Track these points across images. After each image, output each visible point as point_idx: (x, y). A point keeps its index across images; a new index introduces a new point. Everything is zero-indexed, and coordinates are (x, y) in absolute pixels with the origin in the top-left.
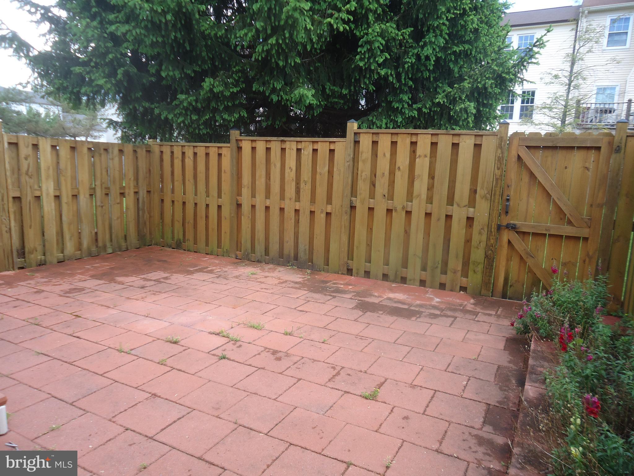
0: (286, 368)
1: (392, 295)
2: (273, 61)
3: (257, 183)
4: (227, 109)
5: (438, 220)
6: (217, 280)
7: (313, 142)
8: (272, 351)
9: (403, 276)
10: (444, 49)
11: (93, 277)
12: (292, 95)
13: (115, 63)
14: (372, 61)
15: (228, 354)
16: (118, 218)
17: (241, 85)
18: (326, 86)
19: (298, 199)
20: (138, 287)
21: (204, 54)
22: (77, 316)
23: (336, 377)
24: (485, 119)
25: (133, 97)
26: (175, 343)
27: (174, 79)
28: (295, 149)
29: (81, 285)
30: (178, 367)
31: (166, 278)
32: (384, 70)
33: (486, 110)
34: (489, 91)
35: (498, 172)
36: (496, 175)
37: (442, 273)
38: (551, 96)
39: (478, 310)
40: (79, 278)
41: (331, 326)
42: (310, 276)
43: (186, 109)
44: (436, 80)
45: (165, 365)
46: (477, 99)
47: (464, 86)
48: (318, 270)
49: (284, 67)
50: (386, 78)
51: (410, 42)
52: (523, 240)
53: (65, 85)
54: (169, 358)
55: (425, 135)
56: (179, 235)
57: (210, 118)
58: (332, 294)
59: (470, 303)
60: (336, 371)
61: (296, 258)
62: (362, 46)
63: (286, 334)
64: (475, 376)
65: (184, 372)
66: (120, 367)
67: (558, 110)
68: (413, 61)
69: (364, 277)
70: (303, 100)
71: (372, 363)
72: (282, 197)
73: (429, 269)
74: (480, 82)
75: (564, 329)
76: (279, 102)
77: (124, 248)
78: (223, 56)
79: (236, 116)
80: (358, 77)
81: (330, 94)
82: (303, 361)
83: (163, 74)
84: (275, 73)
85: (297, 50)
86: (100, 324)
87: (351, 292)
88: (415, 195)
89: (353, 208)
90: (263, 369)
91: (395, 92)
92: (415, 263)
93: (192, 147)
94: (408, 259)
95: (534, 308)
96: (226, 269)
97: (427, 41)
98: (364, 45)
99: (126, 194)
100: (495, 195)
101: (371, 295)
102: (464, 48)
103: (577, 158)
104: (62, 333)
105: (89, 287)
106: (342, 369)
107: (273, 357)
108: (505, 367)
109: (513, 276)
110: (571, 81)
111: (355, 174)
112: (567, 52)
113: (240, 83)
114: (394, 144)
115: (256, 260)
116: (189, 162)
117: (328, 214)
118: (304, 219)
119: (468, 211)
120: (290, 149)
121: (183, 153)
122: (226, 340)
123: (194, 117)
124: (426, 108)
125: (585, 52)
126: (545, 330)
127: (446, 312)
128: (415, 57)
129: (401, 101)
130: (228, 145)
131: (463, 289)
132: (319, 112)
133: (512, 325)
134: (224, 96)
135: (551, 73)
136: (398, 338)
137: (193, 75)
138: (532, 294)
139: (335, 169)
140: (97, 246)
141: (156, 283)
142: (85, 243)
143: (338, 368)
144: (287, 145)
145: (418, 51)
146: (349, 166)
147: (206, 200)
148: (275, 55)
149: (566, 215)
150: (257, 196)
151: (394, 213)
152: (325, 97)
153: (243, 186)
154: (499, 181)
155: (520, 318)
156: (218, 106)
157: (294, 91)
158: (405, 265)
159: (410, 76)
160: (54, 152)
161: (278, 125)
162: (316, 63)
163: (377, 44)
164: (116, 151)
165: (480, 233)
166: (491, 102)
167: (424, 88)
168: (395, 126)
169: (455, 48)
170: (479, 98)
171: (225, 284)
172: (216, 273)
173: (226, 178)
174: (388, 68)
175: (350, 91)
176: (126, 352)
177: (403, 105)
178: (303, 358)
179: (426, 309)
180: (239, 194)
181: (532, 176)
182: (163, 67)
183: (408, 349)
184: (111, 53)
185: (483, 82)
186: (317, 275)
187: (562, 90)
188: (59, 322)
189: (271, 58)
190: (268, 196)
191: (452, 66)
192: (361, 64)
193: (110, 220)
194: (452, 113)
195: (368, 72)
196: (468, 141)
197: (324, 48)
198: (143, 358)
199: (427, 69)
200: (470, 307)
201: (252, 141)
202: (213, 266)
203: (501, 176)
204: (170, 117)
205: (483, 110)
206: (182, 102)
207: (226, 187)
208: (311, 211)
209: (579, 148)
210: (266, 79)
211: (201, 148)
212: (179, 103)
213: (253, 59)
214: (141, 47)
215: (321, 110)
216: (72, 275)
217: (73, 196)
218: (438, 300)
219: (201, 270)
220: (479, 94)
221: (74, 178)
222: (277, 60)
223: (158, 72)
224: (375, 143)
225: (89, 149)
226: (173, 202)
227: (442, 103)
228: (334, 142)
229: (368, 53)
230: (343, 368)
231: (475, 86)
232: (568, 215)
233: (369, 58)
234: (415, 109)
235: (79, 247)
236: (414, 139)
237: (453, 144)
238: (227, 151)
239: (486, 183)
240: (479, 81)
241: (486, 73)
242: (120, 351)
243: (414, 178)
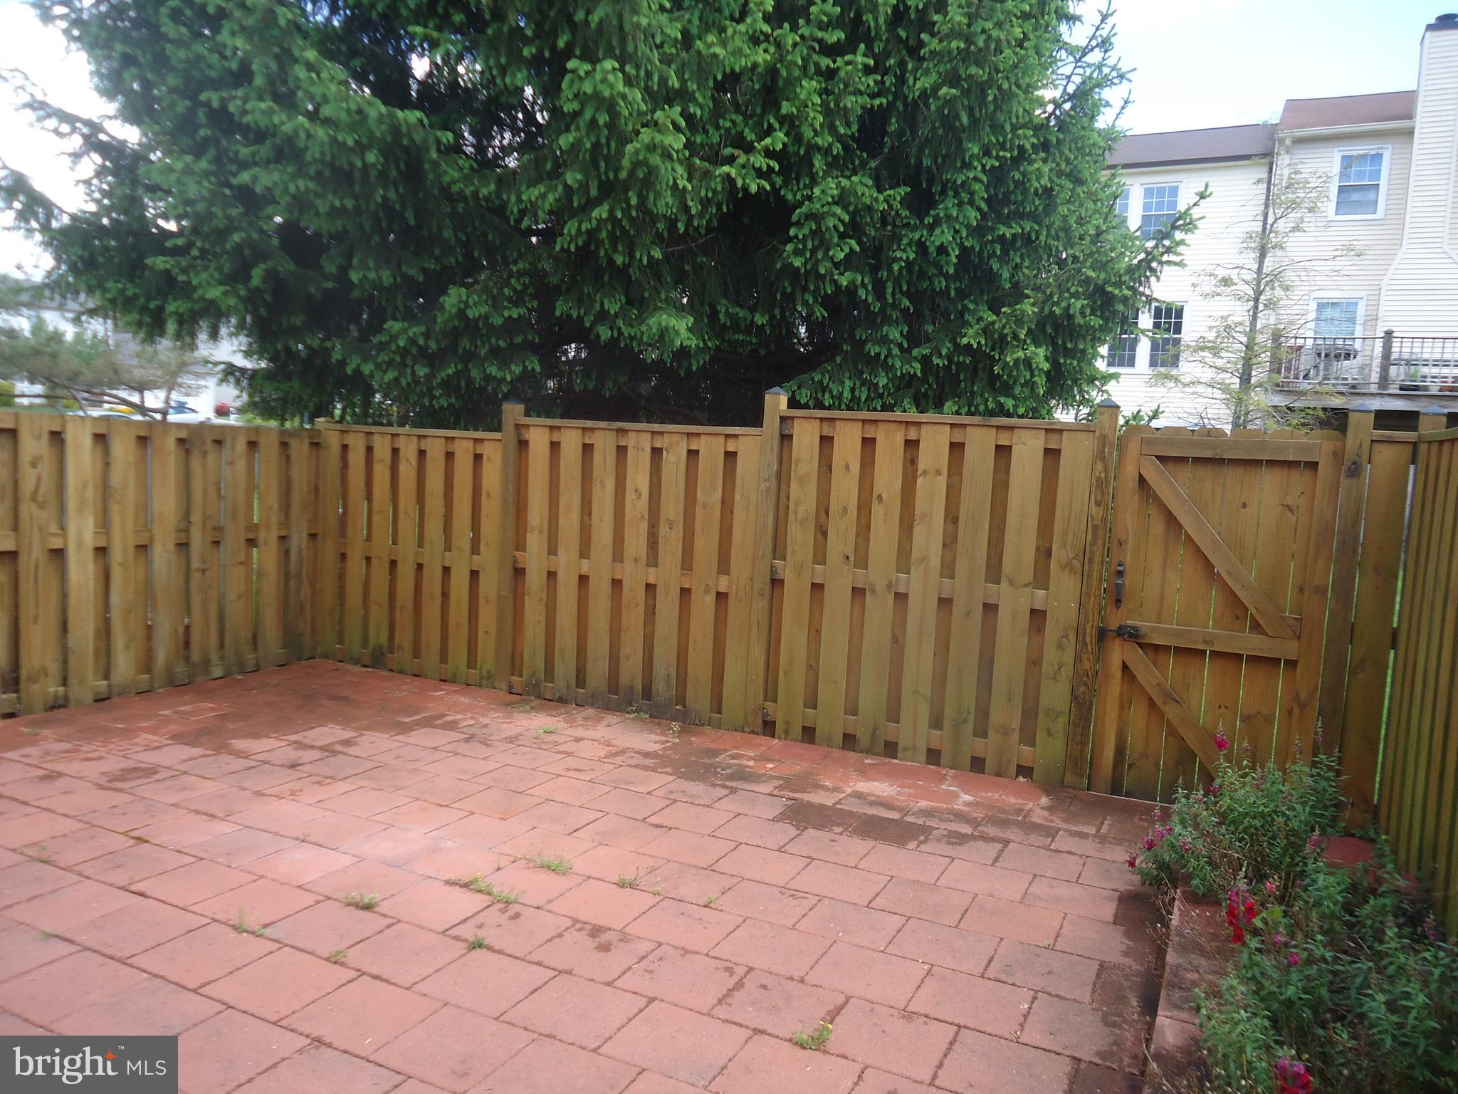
0: (622, 970)
1: (863, 786)
2: (602, 254)
3: (561, 522)
4: (495, 353)
5: (968, 614)
6: (464, 748)
7: (689, 435)
8: (589, 927)
9: (890, 739)
10: (978, 231)
11: (179, 738)
12: (644, 328)
13: (247, 252)
14: (820, 255)
15: (488, 936)
16: (239, 597)
17: (530, 301)
18: (718, 307)
19: (653, 560)
20: (282, 766)
21: (448, 234)
22: (139, 840)
23: (736, 993)
24: (1069, 382)
25: (285, 325)
26: (368, 907)
27: (378, 286)
28: (648, 450)
29: (150, 758)
30: (374, 971)
31: (347, 743)
32: (846, 274)
33: (1071, 364)
34: (1077, 322)
35: (1097, 512)
36: (1093, 519)
37: (975, 735)
38: (1218, 323)
39: (1057, 823)
40: (146, 742)
41: (724, 865)
42: (678, 737)
43: (404, 353)
44: (962, 294)
45: (342, 964)
46: (1052, 338)
47: (1023, 311)
48: (697, 722)
49: (626, 267)
50: (851, 290)
51: (903, 215)
52: (1155, 664)
53: (130, 293)
54: (353, 945)
55: (937, 427)
56: (378, 635)
57: (457, 373)
58: (728, 783)
59: (1038, 807)
60: (735, 979)
61: (647, 693)
62: (799, 224)
63: (621, 885)
64: (1049, 990)
65: (386, 981)
66: (238, 969)
67: (1233, 353)
68: (911, 258)
69: (803, 741)
70: (667, 339)
71: (816, 957)
72: (618, 557)
73: (947, 724)
74: (1057, 303)
75: (1237, 894)
76: (614, 341)
77: (250, 665)
78: (490, 237)
79: (517, 369)
80: (789, 290)
81: (729, 324)
82: (658, 953)
83: (355, 277)
84: (606, 278)
85: (654, 231)
86: (193, 859)
87: (772, 778)
88: (915, 556)
89: (777, 583)
90: (570, 972)
91: (874, 320)
92: (916, 711)
93: (415, 439)
94: (899, 704)
95: (1178, 829)
96: (486, 721)
97: (942, 215)
98: (802, 221)
99: (261, 540)
100: (1091, 561)
101: (818, 786)
102: (1023, 230)
103: (1267, 486)
104: (103, 883)
105: (167, 764)
106: (747, 973)
107: (591, 944)
108: (1116, 967)
109: (1135, 744)
110: (1258, 293)
111: (782, 507)
112: (1249, 230)
113: (526, 299)
114: (868, 443)
115: (556, 697)
116: (407, 471)
117: (721, 597)
118: (667, 606)
119: (1032, 598)
120: (637, 448)
121: (395, 451)
122: (485, 900)
123: (422, 371)
124: (940, 356)
125: (1287, 230)
126: (1204, 879)
127: (986, 830)
128: (914, 249)
129: (885, 340)
130: (497, 435)
131: (1024, 771)
132: (702, 362)
133: (1132, 864)
134: (490, 326)
135: (1216, 272)
136: (877, 895)
137: (421, 279)
138: (1176, 792)
139: (737, 496)
140: (187, 659)
141: (326, 754)
142: (161, 656)
143: (740, 971)
144: (630, 441)
145: (922, 235)
146: (768, 491)
147: (443, 558)
148: (606, 242)
149: (1247, 609)
150: (561, 551)
151: (869, 598)
152: (717, 329)
153: (529, 529)
154: (1101, 532)
155: (1149, 849)
156: (476, 347)
157: (647, 318)
158: (894, 715)
159: (905, 288)
160: (99, 450)
161: (610, 390)
162: (696, 255)
163: (831, 222)
164: (241, 445)
165: (1060, 646)
166: (1081, 347)
167: (936, 313)
168: (872, 395)
169: (1002, 230)
170: (1056, 336)
171: (485, 759)
172: (464, 730)
173: (491, 508)
174: (857, 270)
175: (772, 318)
176: (253, 933)
177: (890, 350)
178: (660, 944)
179: (941, 820)
180: (520, 545)
181: (1171, 519)
182: (355, 261)
183: (898, 921)
184: (239, 229)
185: (1064, 304)
186: (694, 734)
187: (1239, 312)
188: (99, 853)
189: (597, 248)
190: (584, 552)
191: (995, 266)
192: (797, 262)
193: (222, 597)
194: (996, 369)
195: (812, 278)
196: (1030, 442)
197: (716, 224)
198: (293, 947)
199: (941, 273)
200: (1039, 816)
201: (552, 428)
202: (458, 713)
203: (1104, 519)
204: (367, 369)
205: (1065, 362)
206: (394, 338)
207: (490, 529)
208: (682, 589)
209: (1271, 463)
210: (586, 292)
211: (435, 440)
212: (388, 338)
213: (558, 248)
214: (305, 217)
215: (707, 358)
216: (129, 733)
217: (138, 547)
218: (968, 798)
219: (428, 723)
220: (1057, 327)
221: (144, 507)
222: (610, 252)
223: (344, 270)
224: (826, 441)
225: (181, 441)
226: (368, 559)
227: (975, 346)
228: (736, 436)
229: (813, 240)
230: (751, 969)
231: (1046, 311)
232: (1252, 610)
233: (814, 251)
234: (915, 358)
235: (147, 664)
236: (912, 435)
237: (999, 448)
238: (494, 449)
239: (1070, 537)
240: (1055, 300)
241: (1069, 285)
242: (237, 929)
243: (913, 521)
